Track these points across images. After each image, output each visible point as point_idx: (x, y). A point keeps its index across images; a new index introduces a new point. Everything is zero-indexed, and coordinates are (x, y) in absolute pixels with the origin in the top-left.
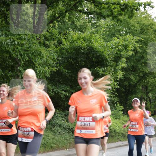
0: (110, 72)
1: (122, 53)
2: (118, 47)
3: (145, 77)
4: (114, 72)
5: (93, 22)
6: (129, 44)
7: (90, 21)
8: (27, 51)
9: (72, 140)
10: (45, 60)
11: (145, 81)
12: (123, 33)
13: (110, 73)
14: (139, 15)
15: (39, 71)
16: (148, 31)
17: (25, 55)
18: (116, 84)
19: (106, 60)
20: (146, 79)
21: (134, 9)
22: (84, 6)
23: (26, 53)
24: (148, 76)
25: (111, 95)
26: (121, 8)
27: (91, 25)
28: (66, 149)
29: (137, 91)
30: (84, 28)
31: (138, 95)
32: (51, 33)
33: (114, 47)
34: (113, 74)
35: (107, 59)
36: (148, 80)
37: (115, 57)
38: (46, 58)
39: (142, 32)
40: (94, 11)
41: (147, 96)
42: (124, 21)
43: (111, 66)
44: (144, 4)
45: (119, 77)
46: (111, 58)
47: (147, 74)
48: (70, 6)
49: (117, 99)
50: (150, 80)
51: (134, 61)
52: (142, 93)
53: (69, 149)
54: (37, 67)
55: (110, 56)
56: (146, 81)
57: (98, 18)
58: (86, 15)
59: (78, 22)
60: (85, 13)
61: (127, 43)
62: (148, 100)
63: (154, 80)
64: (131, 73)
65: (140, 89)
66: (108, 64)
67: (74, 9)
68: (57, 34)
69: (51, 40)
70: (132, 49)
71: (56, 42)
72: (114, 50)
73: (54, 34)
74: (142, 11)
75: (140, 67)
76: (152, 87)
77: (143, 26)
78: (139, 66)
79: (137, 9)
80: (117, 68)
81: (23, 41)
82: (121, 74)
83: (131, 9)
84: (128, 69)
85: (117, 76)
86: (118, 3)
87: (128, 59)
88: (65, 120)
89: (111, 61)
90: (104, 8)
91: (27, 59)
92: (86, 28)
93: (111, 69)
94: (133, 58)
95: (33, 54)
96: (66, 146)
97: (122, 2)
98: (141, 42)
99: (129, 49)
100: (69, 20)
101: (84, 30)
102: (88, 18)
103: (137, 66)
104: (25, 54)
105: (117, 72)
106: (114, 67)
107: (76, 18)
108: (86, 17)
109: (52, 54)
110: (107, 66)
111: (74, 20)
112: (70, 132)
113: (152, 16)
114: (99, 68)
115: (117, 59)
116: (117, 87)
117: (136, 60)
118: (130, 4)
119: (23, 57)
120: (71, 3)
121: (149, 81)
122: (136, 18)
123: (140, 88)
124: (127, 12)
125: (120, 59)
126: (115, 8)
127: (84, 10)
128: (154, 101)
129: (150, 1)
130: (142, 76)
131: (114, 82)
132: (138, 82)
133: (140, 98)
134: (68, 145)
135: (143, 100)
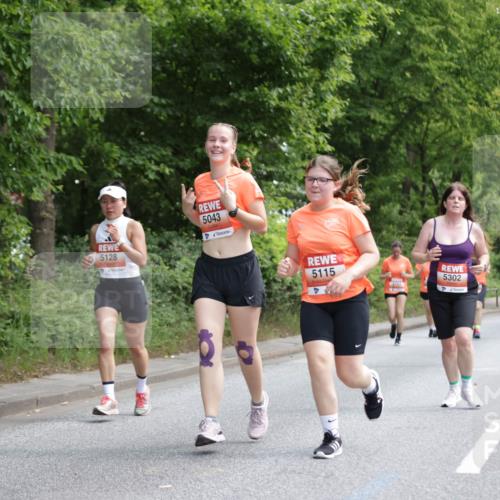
0: (301, 100)
1: (337, 38)
3: (417, 116)
4: (316, 101)
6: (359, 8)
8: (29, 36)
9: (186, 323)
11: (415, 127)
13: (301, 105)
17: (20, 51)
18: (321, 139)
19: (290, 64)
20: (420, 121)
23: (23, 43)
24: (425, 113)
28: (169, 354)
29: (392, 161)
31: (395, 176)
33: (311, 18)
34: (310, 108)
36: (425, 124)
37: (315, 51)
41: (424, 180)
43: (305, 81)
45: (331, 115)
46: (303, 55)
47: (420, 104)
50: (432, 125)
51: (378, 64)
52: (408, 170)
53: (176, 353)
55: (301, 48)
56: (418, 130)
62: (428, 190)
64: (371, 103)
65: (401, 155)
66: (294, 76)
70: (371, 23)
72: (312, 31)
75: (397, 84)
76: (441, 149)
78: (396, 79)
80: (323, 88)
81: (15, 6)
82: (338, 108)
84: (360, 91)
85: (325, 115)
87: (360, 57)
88: (162, 262)
89: (302, 64)
91: (29, 63)
93: (303, 90)
94: (375, 54)
96: (167, 344)
99: (361, 24)
103: (388, 81)
104: (20, 46)
105: (322, 100)
106: (312, 84)
110: (293, 82)
112: (179, 298)
114: (266, 89)
115: (323, 58)
117: (386, 60)
119: (14, 56)
121: (427, 129)
123: (401, 151)
125: (332, 57)
130: (405, 111)
131: (316, 134)
132: (393, 133)
133: (401, 186)
134: (174, 342)
135: (412, 191)
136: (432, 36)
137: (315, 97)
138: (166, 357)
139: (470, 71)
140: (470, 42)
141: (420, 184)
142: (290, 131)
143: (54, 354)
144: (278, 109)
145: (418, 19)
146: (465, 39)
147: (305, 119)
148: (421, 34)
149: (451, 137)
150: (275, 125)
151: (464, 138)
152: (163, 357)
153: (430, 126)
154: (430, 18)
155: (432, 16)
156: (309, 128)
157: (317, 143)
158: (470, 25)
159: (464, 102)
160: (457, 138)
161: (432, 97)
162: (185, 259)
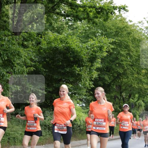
0: (85, 72)
1: (97, 54)
2: (93, 48)
3: (119, 77)
4: (89, 72)
5: (70, 24)
6: (104, 45)
7: (67, 23)
8: (6, 51)
9: (48, 136)
10: (23, 60)
11: (119, 80)
12: (99, 35)
14: (114, 18)
15: (17, 70)
16: (123, 33)
17: (4, 55)
18: (91, 83)
19: (82, 61)
20: (120, 79)
21: (110, 12)
22: (62, 9)
23: (5, 53)
24: (122, 76)
25: (86, 94)
26: (97, 11)
27: (68, 27)
28: (43, 145)
29: (112, 90)
30: (62, 29)
31: (112, 94)
32: (30, 34)
33: (89, 48)
34: (88, 74)
35: (83, 59)
36: (122, 80)
37: (90, 58)
38: (24, 58)
39: (117, 34)
40: (71, 14)
42: (100, 24)
43: (87, 66)
44: (118, 8)
45: (94, 76)
46: (86, 58)
47: (120, 74)
48: (48, 9)
49: (92, 98)
50: (124, 80)
51: (108, 62)
52: (116, 93)
53: (45, 144)
54: (16, 67)
55: (86, 56)
56: (119, 81)
57: (75, 20)
58: (63, 18)
59: (56, 24)
60: (62, 15)
61: (102, 44)
62: (122, 98)
63: (128, 80)
64: (106, 73)
65: (114, 89)
66: (83, 64)
67: (52, 11)
68: (36, 36)
69: (29, 41)
70: (107, 50)
71: (34, 43)
72: (89, 52)
73: (32, 35)
74: (117, 14)
75: (114, 68)
76: (126, 87)
77: (118, 28)
78: (114, 66)
79: (112, 12)
80: (92, 68)
81: (3, 42)
82: (96, 74)
83: (106, 12)
84: (103, 69)
85: (92, 76)
86: (94, 7)
89: (86, 61)
90: (80, 11)
91: (6, 58)
92: (63, 29)
93: (86, 69)
95: (12, 54)
96: (42, 142)
97: (98, 5)
98: (115, 44)
99: (104, 50)
100: (47, 22)
101: (61, 32)
102: (65, 20)
103: (111, 67)
104: (4, 53)
105: (92, 72)
106: (89, 67)
107: (54, 20)
108: (63, 19)
109: (29, 54)
110: (83, 66)
111: (51, 22)
112: (46, 128)
113: (126, 19)
115: (92, 59)
116: (92, 87)
117: (110, 61)
118: (105, 7)
119: (2, 56)
120: (50, 5)
121: (122, 81)
122: (111, 21)
123: (114, 87)
124: (103, 15)
125: (95, 60)
126: (91, 11)
127: (61, 13)
128: (127, 100)
129: (125, 5)
130: (116, 76)
131: (89, 82)
132: (112, 82)
133: (113, 97)
134: (44, 141)
135: (117, 99)
136: (125, 54)
137: (90, 71)
138: (42, 145)
139: (136, 65)
140: (136, 56)
141: (119, 97)
142: (82, 81)
143: (9, 143)
144: (78, 74)
145: (121, 49)
146: (135, 55)
147: (86, 77)
148: (121, 54)
149: (129, 84)
150: (77, 79)
151: (133, 84)
152: (41, 145)
153: (123, 80)
154: (124, 49)
155: (125, 48)
156: (87, 80)
157: (90, 84)
158: (136, 52)
159: (133, 74)
160: (131, 84)
161: (124, 72)
162: (49, 117)
